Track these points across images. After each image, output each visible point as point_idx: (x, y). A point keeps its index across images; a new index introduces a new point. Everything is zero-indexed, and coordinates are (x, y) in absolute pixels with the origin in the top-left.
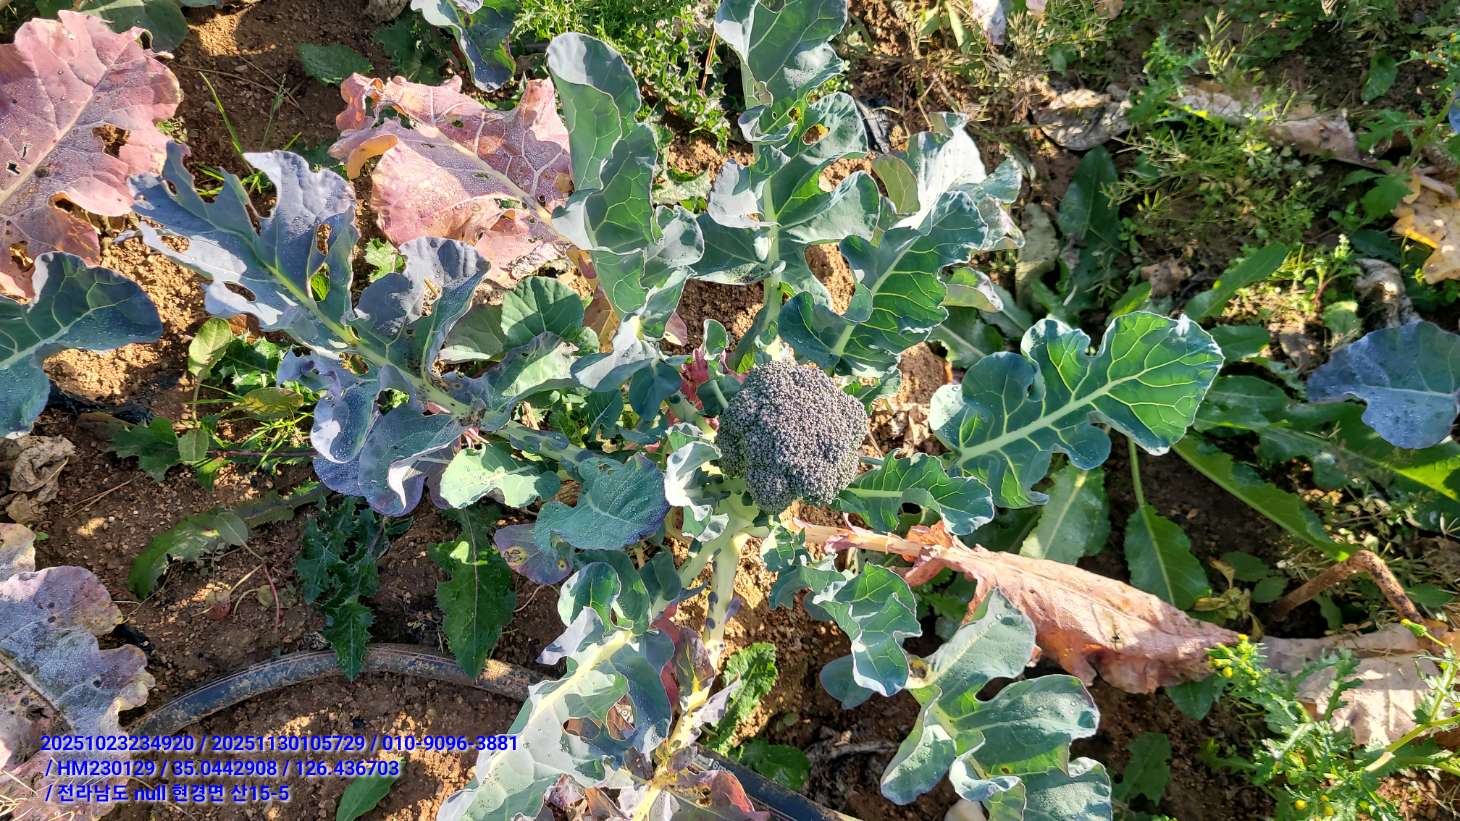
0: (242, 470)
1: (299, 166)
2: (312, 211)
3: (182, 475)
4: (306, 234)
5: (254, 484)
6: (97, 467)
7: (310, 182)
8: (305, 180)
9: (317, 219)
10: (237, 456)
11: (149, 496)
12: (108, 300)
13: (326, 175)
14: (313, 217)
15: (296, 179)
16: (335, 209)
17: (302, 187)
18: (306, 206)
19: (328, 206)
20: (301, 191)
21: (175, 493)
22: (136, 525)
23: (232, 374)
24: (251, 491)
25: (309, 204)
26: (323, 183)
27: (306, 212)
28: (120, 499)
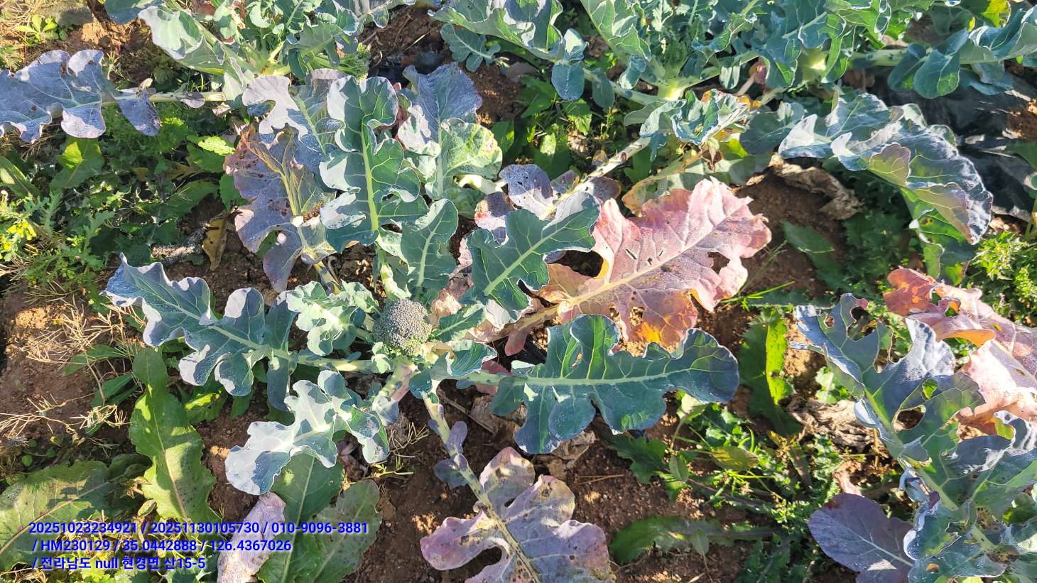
0: (695, 496)
1: (930, 335)
2: (927, 367)
3: (654, 483)
4: (916, 381)
5: (701, 508)
6: (598, 456)
7: (933, 347)
8: (931, 345)
9: (928, 374)
10: (695, 485)
11: (630, 490)
12: (709, 367)
13: (943, 346)
14: (925, 371)
15: (925, 342)
16: (941, 371)
17: (926, 348)
18: (924, 363)
19: (937, 367)
20: (923, 351)
21: (648, 495)
22: (620, 507)
23: (707, 427)
24: (698, 512)
25: (927, 362)
26: (940, 350)
27: (923, 367)
28: (612, 484)
